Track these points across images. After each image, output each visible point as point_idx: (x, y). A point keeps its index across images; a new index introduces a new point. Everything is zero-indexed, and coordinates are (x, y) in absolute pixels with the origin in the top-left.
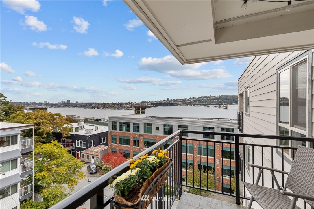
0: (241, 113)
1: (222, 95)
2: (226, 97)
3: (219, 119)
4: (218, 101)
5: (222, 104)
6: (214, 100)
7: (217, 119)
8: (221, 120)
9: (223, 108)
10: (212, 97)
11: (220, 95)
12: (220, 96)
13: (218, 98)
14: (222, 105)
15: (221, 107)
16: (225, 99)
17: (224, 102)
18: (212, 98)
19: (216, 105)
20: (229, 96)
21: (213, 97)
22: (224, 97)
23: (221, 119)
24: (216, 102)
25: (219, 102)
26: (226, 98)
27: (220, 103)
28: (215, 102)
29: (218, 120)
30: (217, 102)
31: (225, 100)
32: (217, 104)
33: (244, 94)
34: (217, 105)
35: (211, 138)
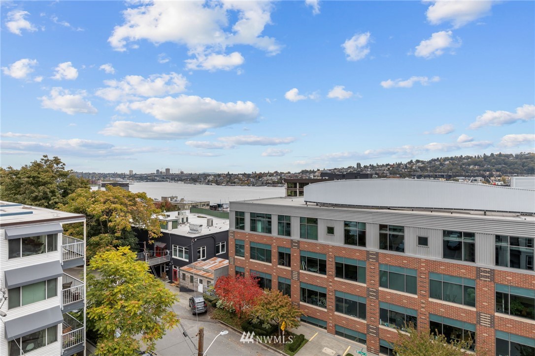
1: (492, 154)
2: (503, 158)
3: (487, 213)
4: (481, 168)
5: (491, 175)
6: (469, 165)
7: (483, 213)
8: (492, 215)
9: (495, 185)
10: (464, 158)
11: (487, 154)
12: (485, 157)
13: (481, 162)
14: (492, 178)
15: (488, 182)
16: (500, 164)
17: (497, 171)
18: (465, 161)
19: (477, 178)
20: (512, 155)
21: (468, 158)
22: (497, 159)
23: (493, 213)
24: (477, 170)
25: (485, 171)
26: (503, 160)
27: (488, 173)
28: (472, 171)
29: (485, 215)
30: (479, 170)
31: (500, 166)
32: (478, 176)
34: (479, 178)
35: (466, 260)
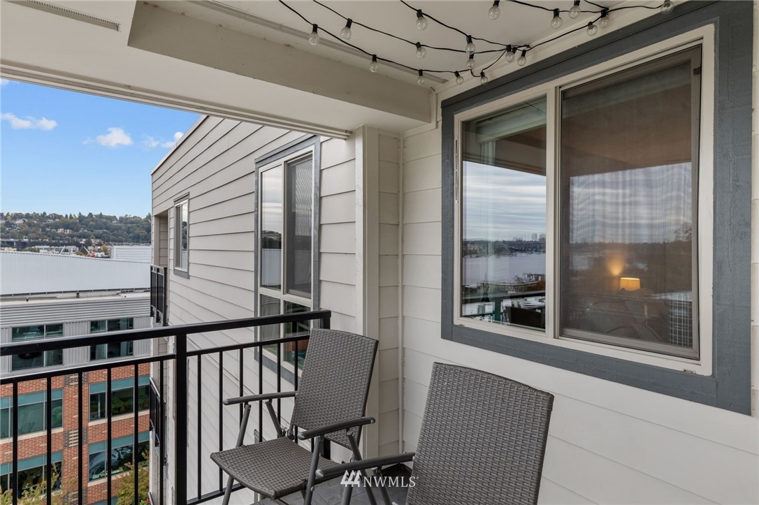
0: (162, 268)
1: (90, 215)
2: (104, 220)
3: (81, 294)
4: (75, 233)
5: (88, 244)
6: (57, 227)
7: (75, 295)
8: (88, 297)
9: (94, 256)
10: (49, 217)
11: (83, 214)
12: (81, 217)
13: (75, 224)
14: (90, 248)
15: (85, 253)
16: (101, 228)
17: (97, 237)
18: (51, 221)
19: (68, 247)
20: (115, 217)
21: (55, 216)
22: (96, 221)
23: (89, 294)
24: (69, 235)
25: (80, 237)
26: (105, 223)
27: (84, 240)
28: (62, 236)
29: (78, 297)
30: (72, 236)
31: (101, 231)
32: (69, 244)
33: (172, 214)
34: (72, 248)
35: (49, 364)
